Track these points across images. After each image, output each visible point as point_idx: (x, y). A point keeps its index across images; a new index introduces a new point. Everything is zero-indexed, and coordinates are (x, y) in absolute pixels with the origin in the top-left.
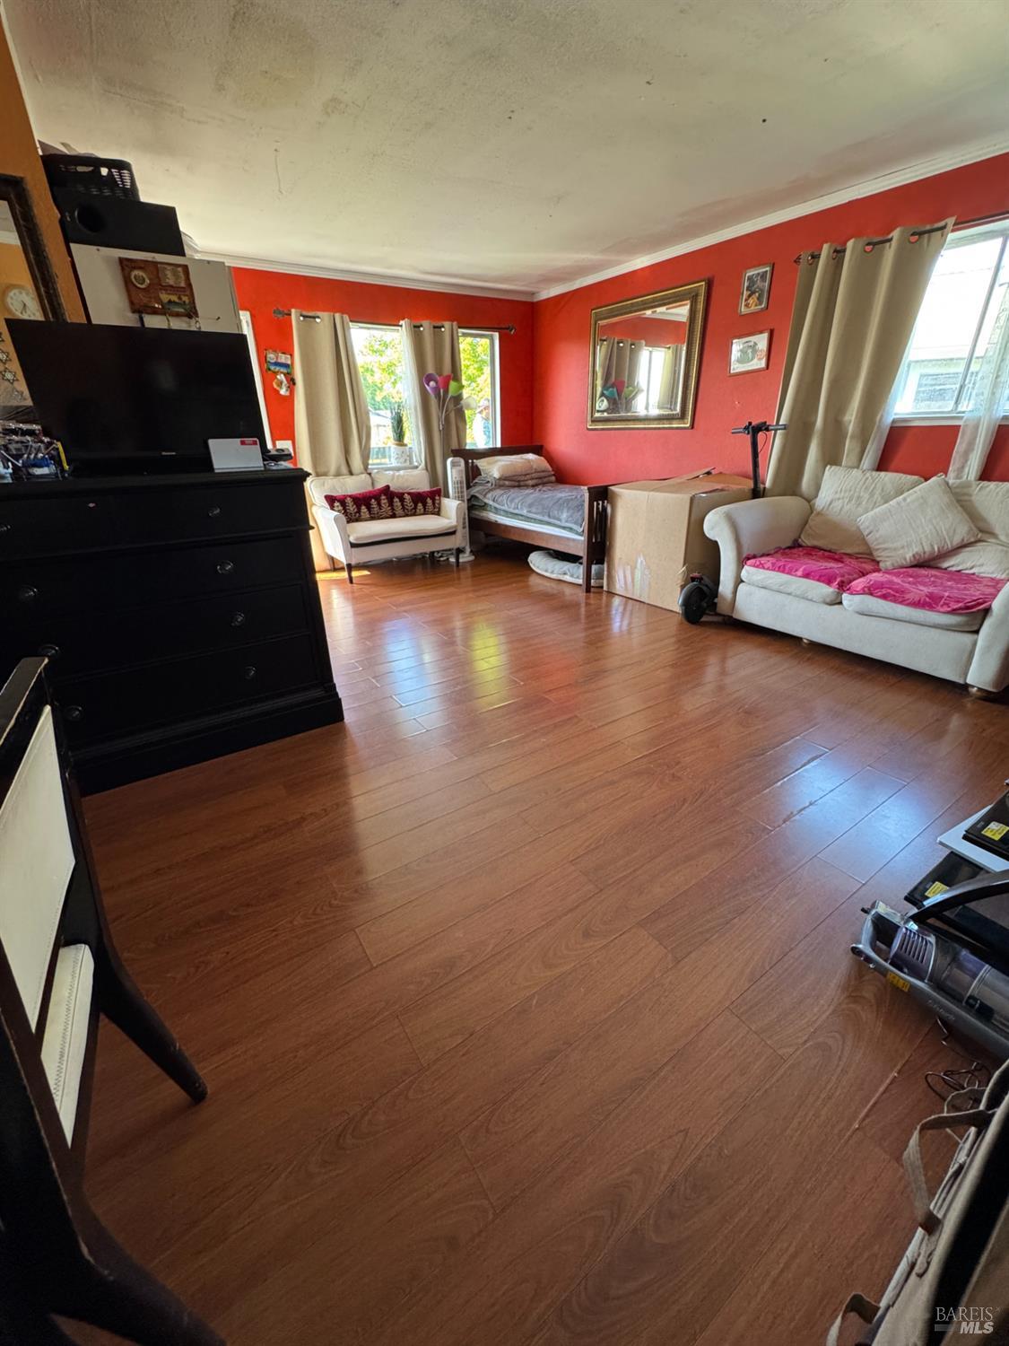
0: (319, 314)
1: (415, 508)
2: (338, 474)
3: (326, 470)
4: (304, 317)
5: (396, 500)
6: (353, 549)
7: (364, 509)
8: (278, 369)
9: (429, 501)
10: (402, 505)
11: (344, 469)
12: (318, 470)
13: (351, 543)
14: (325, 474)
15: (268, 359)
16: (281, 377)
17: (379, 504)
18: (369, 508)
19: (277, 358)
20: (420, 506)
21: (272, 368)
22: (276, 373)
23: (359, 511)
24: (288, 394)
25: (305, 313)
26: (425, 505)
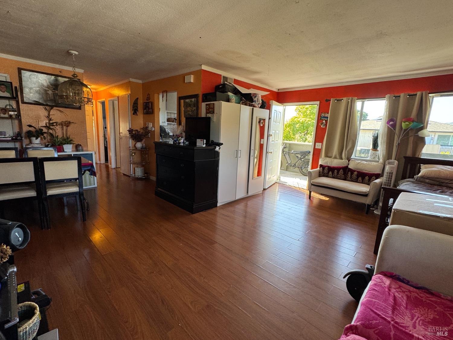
0: (344, 98)
1: (357, 179)
2: (335, 158)
3: (331, 155)
4: (337, 100)
5: (350, 173)
6: (312, 186)
7: (330, 173)
8: (324, 119)
9: (367, 178)
10: (351, 176)
11: (338, 157)
12: (328, 155)
13: (312, 184)
14: (330, 157)
15: (321, 116)
16: (324, 121)
17: (338, 173)
18: (333, 173)
19: (325, 115)
20: (360, 179)
21: (322, 118)
22: (323, 120)
23: (328, 173)
24: (324, 127)
25: (338, 99)
26: (363, 178)
